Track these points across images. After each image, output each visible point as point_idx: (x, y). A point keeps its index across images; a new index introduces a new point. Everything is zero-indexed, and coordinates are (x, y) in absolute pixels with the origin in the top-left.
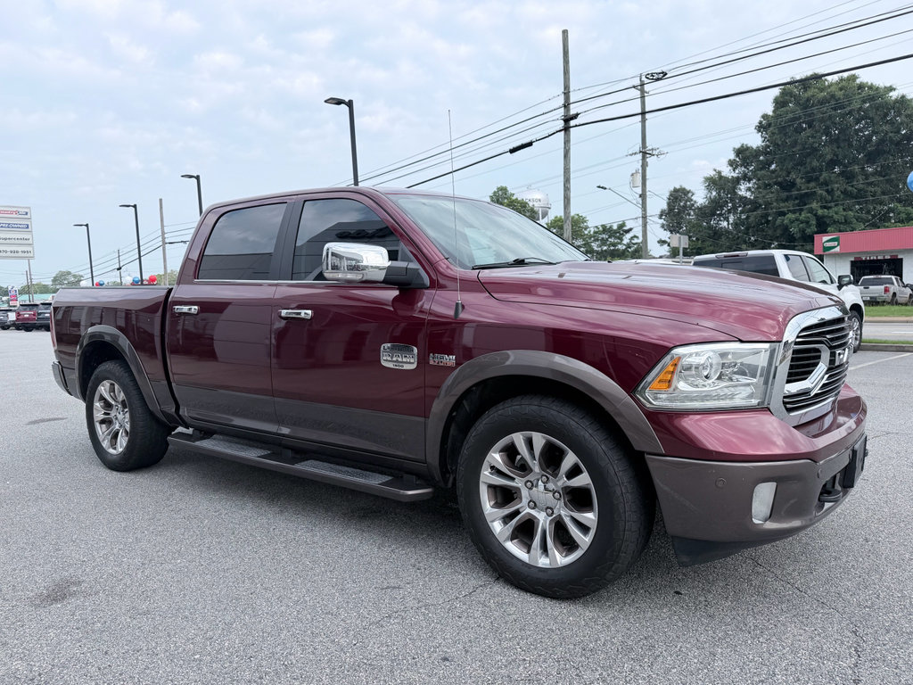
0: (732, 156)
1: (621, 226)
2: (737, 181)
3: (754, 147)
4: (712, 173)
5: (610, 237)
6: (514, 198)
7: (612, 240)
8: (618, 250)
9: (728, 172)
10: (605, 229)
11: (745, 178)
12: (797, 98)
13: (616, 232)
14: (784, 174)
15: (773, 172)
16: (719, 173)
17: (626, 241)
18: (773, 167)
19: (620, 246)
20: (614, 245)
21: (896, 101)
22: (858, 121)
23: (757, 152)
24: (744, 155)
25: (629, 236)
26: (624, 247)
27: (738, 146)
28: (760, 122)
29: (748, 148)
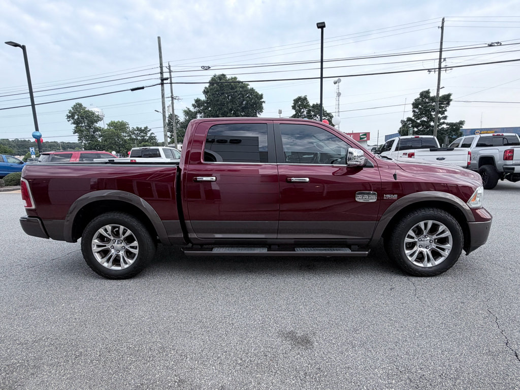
0: (194, 103)
1: (146, 128)
2: (196, 113)
3: (202, 100)
4: (186, 109)
5: (141, 133)
6: (86, 109)
7: (142, 134)
8: (145, 139)
9: (192, 109)
10: (138, 129)
11: (199, 112)
12: (217, 83)
13: (143, 130)
14: (215, 112)
15: (210, 111)
16: (188, 109)
17: (149, 135)
18: (210, 109)
19: (146, 137)
20: (143, 136)
21: (251, 90)
22: (239, 95)
23: (204, 102)
24: (198, 103)
25: (150, 132)
26: (148, 138)
27: (196, 99)
28: (204, 90)
29: (200, 100)
